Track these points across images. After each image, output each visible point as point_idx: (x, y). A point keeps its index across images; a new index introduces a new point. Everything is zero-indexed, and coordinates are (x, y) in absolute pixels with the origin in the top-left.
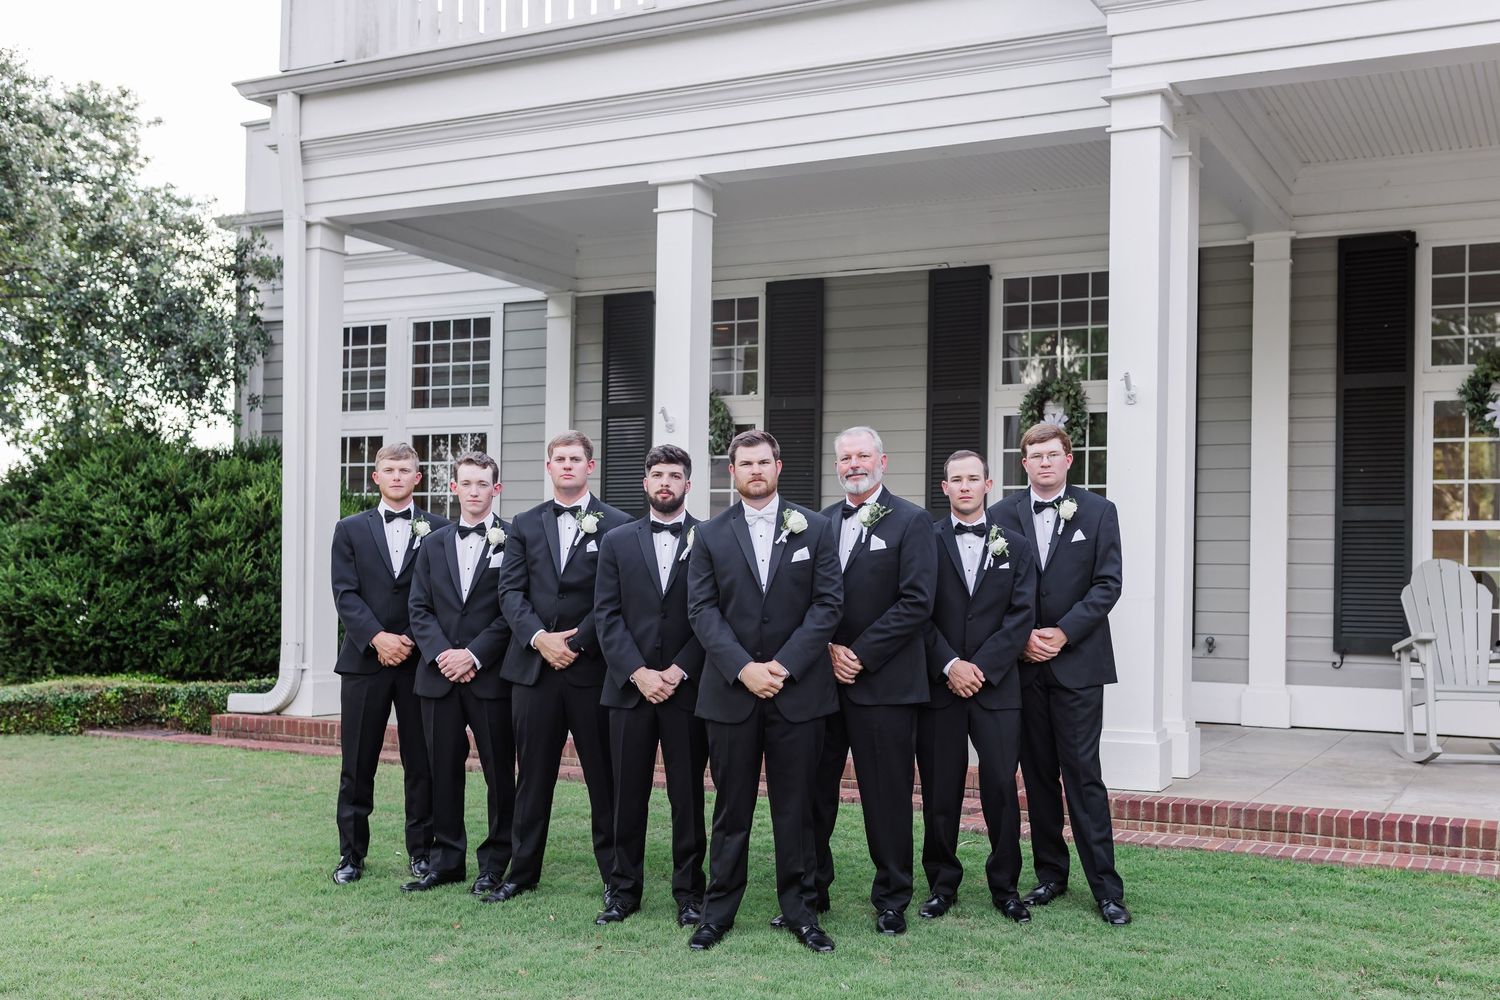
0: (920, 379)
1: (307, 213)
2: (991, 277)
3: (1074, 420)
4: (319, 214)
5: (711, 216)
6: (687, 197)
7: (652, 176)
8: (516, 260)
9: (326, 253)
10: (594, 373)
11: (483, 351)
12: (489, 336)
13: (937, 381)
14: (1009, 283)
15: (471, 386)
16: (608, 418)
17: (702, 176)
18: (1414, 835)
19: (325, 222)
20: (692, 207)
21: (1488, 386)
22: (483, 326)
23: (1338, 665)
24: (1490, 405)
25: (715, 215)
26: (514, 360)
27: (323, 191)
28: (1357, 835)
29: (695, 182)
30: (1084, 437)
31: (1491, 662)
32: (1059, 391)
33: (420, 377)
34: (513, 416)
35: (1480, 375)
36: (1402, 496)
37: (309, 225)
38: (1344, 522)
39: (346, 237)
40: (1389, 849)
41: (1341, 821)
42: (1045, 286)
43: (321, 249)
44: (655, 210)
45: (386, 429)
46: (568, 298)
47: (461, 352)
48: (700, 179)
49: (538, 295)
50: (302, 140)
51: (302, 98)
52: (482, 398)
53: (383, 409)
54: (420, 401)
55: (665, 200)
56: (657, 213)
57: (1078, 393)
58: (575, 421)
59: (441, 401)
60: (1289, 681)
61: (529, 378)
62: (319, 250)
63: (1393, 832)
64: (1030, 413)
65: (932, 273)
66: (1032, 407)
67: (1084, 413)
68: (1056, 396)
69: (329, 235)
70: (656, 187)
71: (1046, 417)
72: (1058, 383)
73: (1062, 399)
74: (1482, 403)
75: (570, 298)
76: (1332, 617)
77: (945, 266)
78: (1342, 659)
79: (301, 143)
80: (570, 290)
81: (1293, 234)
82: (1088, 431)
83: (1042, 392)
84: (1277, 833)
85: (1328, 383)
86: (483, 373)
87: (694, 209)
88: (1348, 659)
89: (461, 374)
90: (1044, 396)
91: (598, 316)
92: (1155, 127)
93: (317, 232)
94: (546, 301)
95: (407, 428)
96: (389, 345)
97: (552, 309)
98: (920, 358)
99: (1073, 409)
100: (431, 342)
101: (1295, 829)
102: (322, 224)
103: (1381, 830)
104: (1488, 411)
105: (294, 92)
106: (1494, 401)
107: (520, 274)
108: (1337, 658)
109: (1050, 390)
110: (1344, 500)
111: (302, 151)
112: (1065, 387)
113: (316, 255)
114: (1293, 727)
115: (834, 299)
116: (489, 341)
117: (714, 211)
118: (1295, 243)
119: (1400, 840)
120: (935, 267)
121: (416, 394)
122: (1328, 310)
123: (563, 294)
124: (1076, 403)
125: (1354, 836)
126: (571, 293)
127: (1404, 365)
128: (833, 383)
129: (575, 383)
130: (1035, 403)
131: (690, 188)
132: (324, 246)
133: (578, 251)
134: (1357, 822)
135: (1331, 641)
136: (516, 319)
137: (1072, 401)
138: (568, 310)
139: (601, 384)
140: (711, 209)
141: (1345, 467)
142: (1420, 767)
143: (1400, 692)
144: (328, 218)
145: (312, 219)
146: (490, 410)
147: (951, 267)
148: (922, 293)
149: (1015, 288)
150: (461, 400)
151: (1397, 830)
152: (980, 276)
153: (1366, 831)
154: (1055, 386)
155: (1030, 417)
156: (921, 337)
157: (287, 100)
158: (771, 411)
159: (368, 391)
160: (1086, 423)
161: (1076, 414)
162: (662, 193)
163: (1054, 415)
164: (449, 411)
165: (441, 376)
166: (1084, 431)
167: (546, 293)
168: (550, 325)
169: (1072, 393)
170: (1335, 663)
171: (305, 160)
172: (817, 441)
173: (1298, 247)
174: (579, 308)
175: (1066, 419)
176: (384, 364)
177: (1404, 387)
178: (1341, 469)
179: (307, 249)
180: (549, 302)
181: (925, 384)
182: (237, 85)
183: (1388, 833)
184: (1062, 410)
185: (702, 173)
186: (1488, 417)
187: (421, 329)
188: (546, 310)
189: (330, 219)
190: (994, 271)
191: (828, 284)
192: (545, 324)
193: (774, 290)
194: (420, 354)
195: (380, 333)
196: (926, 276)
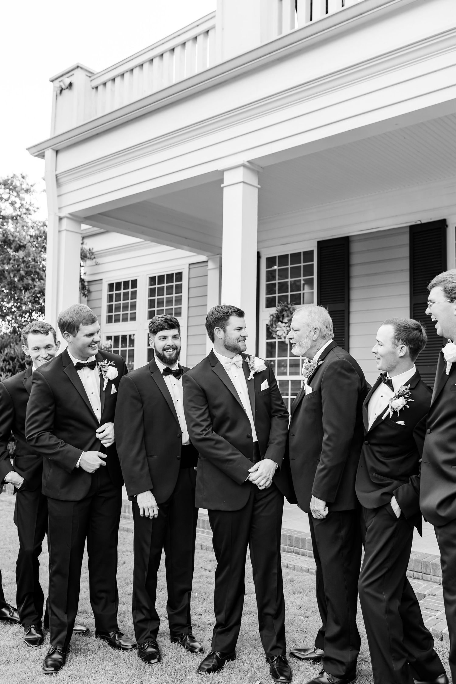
0: (405, 290)
1: (60, 212)
2: (447, 226)
4: (65, 213)
5: (257, 187)
7: (220, 166)
8: (186, 238)
9: (69, 233)
11: (179, 289)
12: (182, 281)
13: (416, 289)
15: (174, 307)
19: (69, 216)
22: (179, 276)
26: (194, 292)
27: (67, 199)
29: (244, 166)
33: (151, 304)
34: (192, 321)
37: (60, 219)
39: (82, 224)
43: (67, 230)
44: (222, 186)
45: (136, 330)
47: (170, 290)
48: (247, 164)
49: (203, 258)
50: (57, 173)
51: (57, 152)
52: (178, 313)
53: (136, 320)
55: (228, 179)
61: (201, 301)
62: (65, 231)
65: (411, 227)
69: (70, 222)
70: (223, 172)
75: (218, 259)
77: (419, 223)
79: (56, 175)
86: (179, 301)
87: (244, 182)
89: (170, 301)
93: (65, 221)
94: (208, 261)
96: (138, 289)
97: (210, 265)
98: (405, 277)
100: (157, 286)
102: (68, 218)
105: (53, 149)
111: (57, 180)
113: (64, 233)
115: (355, 247)
116: (182, 284)
117: (259, 184)
120: (413, 223)
121: (150, 312)
123: (215, 256)
126: (218, 256)
128: (355, 295)
131: (242, 169)
132: (69, 229)
136: (195, 271)
138: (218, 265)
140: (257, 183)
145: (62, 215)
146: (182, 319)
147: (423, 222)
148: (406, 239)
152: (440, 226)
157: (49, 153)
159: (129, 312)
162: (226, 175)
165: (161, 303)
167: (208, 257)
168: (209, 273)
171: (59, 184)
172: (346, 328)
176: (136, 299)
179: (59, 231)
181: (408, 292)
182: (28, 149)
185: (248, 160)
187: (152, 280)
188: (207, 266)
189: (70, 214)
190: (449, 223)
191: (351, 239)
192: (207, 273)
193: (322, 245)
194: (152, 292)
195: (134, 283)
196: (408, 230)
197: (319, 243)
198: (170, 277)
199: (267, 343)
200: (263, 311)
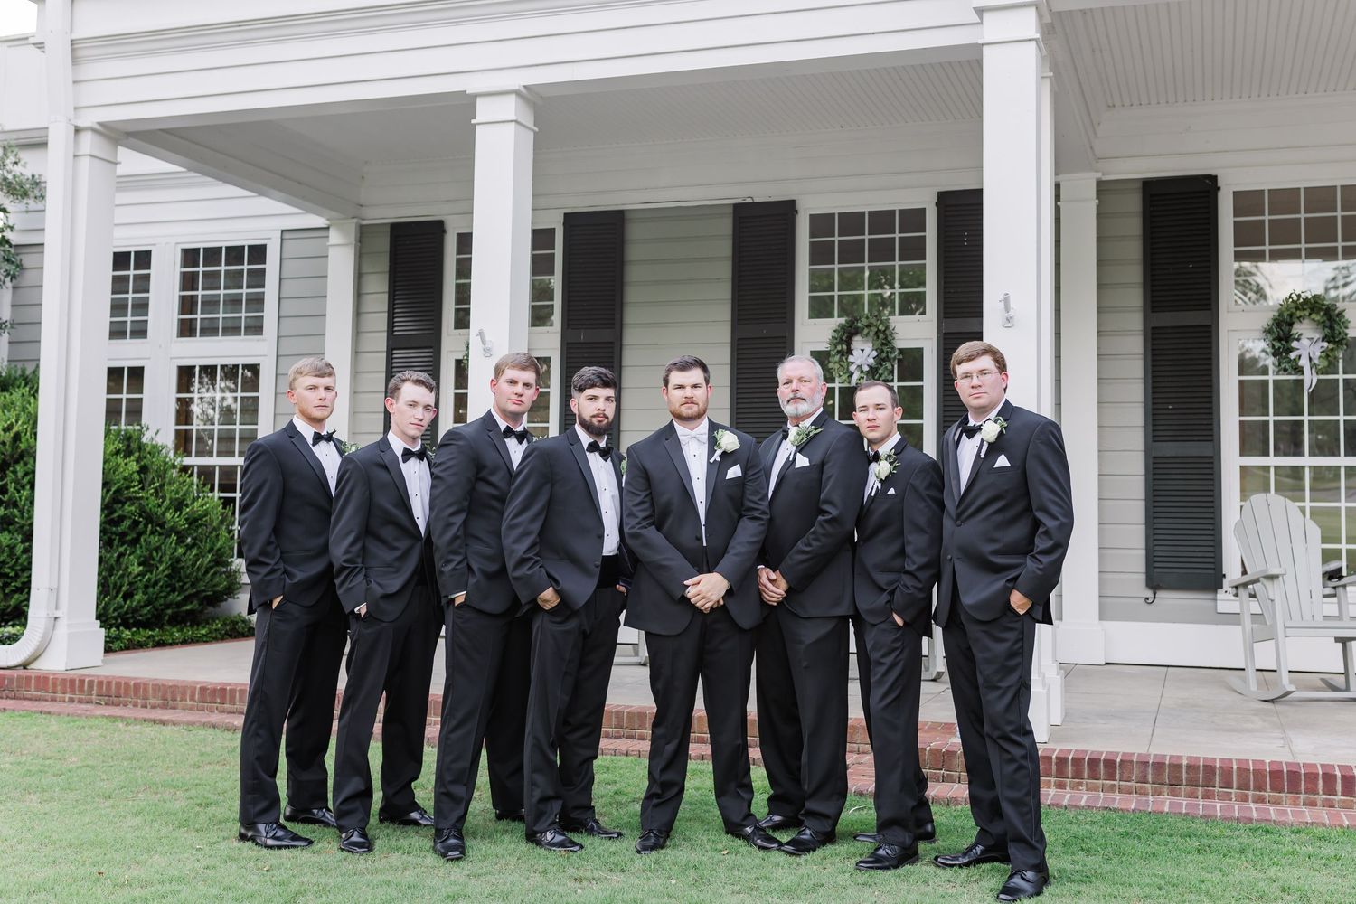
0: (724, 313)
1: (76, 117)
2: (797, 212)
3: (884, 355)
4: (89, 119)
5: (533, 130)
6: (509, 108)
7: (471, 85)
9: (97, 160)
10: (378, 303)
11: (258, 278)
12: (265, 263)
13: (743, 314)
14: (815, 219)
15: (243, 315)
16: (393, 349)
17: (525, 86)
18: (1339, 788)
19: (98, 127)
20: (515, 118)
21: (1291, 325)
22: (258, 253)
23: (1150, 601)
24: (1294, 344)
25: (536, 129)
26: (291, 288)
27: (92, 94)
28: (1277, 788)
29: (517, 93)
30: (892, 372)
31: (1324, 596)
32: (868, 326)
33: (187, 305)
34: (289, 346)
35: (1286, 314)
36: (1210, 433)
37: (78, 130)
38: (1155, 457)
39: (119, 148)
40: (1312, 804)
41: (1259, 773)
42: (852, 222)
43: (91, 156)
44: (473, 121)
45: (149, 358)
46: (352, 227)
47: (234, 280)
48: (523, 90)
49: (319, 221)
50: (73, 37)
52: (256, 328)
53: (146, 337)
54: (186, 329)
55: (484, 110)
56: (475, 125)
57: (887, 328)
58: (356, 352)
59: (210, 330)
60: (1102, 618)
61: (308, 307)
62: (89, 157)
63: (1316, 785)
64: (839, 348)
65: (737, 207)
66: (841, 341)
67: (893, 348)
68: (866, 331)
69: (98, 140)
70: (475, 96)
71: (854, 352)
72: (867, 318)
73: (872, 334)
74: (1287, 342)
75: (354, 226)
76: (1143, 552)
77: (749, 201)
78: (1155, 594)
79: (72, 41)
80: (353, 218)
81: (1099, 175)
82: (896, 366)
83: (850, 327)
84: (1188, 788)
85: (1135, 321)
86: (257, 302)
87: (516, 121)
88: (1160, 594)
89: (234, 303)
90: (853, 331)
91: (383, 244)
92: (1030, 40)
93: (87, 137)
94: (328, 228)
95: (171, 358)
96: (153, 272)
97: (334, 237)
98: (724, 292)
99: (883, 344)
100: (201, 269)
101: (1209, 783)
102: (93, 130)
103: (1303, 783)
104: (1291, 350)
106: (1298, 340)
107: (303, 198)
108: (1149, 594)
109: (859, 325)
110: (1154, 436)
111: (73, 50)
112: (873, 321)
113: (85, 163)
114: (1107, 664)
115: (634, 232)
116: (265, 269)
117: (535, 125)
118: (1099, 183)
119: (1324, 793)
120: (740, 201)
121: (182, 322)
122: (1132, 250)
123: (346, 221)
124: (886, 338)
125: (1273, 789)
126: (355, 220)
127: (1210, 304)
128: (632, 316)
129: (358, 313)
130: (844, 338)
131: (513, 97)
132: (96, 153)
133: (363, 178)
134: (1276, 774)
135: (1144, 577)
136: (293, 247)
137: (881, 336)
138: (352, 238)
139: (386, 314)
140: (533, 123)
141: (1153, 404)
142: (1269, 706)
143: (1240, 627)
144: (99, 123)
145: (81, 124)
146: (264, 340)
147: (756, 200)
148: (726, 226)
149: (821, 224)
150: (232, 329)
151: (1320, 782)
152: (787, 210)
153: (1286, 784)
154: (864, 321)
155: (838, 352)
156: (725, 270)
158: (568, 344)
159: (129, 319)
160: (894, 359)
161: (885, 349)
162: (481, 104)
163: (863, 350)
164: (220, 341)
165: (211, 304)
166: (893, 366)
167: (328, 220)
168: (332, 252)
169: (881, 327)
170: (1147, 599)
171: (75, 61)
173: (1103, 188)
174: (364, 235)
175: (875, 354)
176: (148, 291)
177: (1210, 326)
178: (1150, 406)
179: (75, 156)
180: (331, 229)
181: (728, 317)
183: (1310, 786)
184: (870, 345)
185: (525, 84)
186: (1292, 355)
187: (190, 256)
188: (328, 237)
189: (100, 124)
190: (800, 206)
191: (627, 216)
192: (328, 252)
193: (571, 220)
194: (188, 281)
195: (144, 258)
196: (731, 210)
197: (569, 218)
198: (235, 254)
199: (456, 394)
200: (449, 335)
